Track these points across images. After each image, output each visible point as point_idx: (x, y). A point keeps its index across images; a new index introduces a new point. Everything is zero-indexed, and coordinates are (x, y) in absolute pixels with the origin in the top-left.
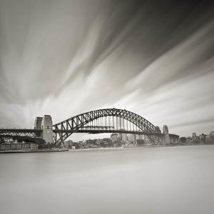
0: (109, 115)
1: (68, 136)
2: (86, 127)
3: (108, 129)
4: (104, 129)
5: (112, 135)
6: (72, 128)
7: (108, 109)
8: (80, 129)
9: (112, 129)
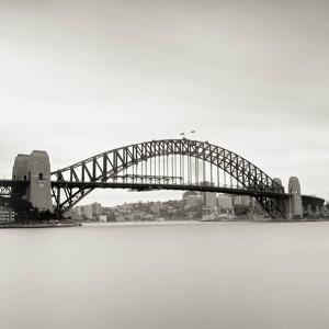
0: (172, 152)
1: (83, 195)
2: (123, 177)
3: (170, 183)
4: (162, 182)
5: (186, 195)
6: (93, 179)
7: (172, 141)
8: (110, 181)
9: (178, 182)
